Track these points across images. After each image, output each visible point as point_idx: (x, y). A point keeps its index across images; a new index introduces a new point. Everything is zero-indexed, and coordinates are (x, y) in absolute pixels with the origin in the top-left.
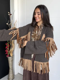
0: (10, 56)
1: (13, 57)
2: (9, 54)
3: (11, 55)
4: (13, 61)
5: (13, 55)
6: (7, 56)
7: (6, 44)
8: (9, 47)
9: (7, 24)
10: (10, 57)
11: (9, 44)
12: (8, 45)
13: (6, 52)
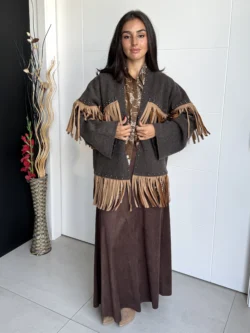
0: (37, 177)
1: (46, 180)
2: (32, 171)
3: (41, 174)
4: (45, 191)
5: (46, 175)
6: (27, 177)
7: (23, 138)
8: (32, 147)
9: (26, 71)
10: (38, 180)
11: (34, 138)
12: (30, 139)
13: (22, 165)
